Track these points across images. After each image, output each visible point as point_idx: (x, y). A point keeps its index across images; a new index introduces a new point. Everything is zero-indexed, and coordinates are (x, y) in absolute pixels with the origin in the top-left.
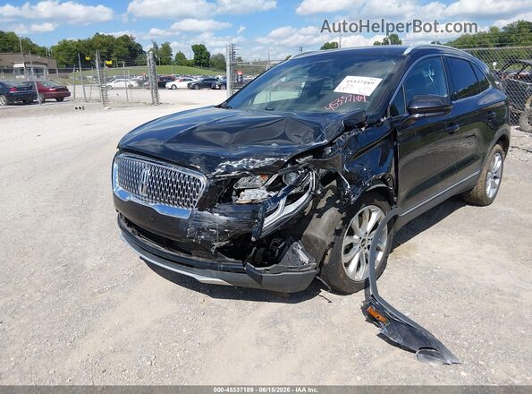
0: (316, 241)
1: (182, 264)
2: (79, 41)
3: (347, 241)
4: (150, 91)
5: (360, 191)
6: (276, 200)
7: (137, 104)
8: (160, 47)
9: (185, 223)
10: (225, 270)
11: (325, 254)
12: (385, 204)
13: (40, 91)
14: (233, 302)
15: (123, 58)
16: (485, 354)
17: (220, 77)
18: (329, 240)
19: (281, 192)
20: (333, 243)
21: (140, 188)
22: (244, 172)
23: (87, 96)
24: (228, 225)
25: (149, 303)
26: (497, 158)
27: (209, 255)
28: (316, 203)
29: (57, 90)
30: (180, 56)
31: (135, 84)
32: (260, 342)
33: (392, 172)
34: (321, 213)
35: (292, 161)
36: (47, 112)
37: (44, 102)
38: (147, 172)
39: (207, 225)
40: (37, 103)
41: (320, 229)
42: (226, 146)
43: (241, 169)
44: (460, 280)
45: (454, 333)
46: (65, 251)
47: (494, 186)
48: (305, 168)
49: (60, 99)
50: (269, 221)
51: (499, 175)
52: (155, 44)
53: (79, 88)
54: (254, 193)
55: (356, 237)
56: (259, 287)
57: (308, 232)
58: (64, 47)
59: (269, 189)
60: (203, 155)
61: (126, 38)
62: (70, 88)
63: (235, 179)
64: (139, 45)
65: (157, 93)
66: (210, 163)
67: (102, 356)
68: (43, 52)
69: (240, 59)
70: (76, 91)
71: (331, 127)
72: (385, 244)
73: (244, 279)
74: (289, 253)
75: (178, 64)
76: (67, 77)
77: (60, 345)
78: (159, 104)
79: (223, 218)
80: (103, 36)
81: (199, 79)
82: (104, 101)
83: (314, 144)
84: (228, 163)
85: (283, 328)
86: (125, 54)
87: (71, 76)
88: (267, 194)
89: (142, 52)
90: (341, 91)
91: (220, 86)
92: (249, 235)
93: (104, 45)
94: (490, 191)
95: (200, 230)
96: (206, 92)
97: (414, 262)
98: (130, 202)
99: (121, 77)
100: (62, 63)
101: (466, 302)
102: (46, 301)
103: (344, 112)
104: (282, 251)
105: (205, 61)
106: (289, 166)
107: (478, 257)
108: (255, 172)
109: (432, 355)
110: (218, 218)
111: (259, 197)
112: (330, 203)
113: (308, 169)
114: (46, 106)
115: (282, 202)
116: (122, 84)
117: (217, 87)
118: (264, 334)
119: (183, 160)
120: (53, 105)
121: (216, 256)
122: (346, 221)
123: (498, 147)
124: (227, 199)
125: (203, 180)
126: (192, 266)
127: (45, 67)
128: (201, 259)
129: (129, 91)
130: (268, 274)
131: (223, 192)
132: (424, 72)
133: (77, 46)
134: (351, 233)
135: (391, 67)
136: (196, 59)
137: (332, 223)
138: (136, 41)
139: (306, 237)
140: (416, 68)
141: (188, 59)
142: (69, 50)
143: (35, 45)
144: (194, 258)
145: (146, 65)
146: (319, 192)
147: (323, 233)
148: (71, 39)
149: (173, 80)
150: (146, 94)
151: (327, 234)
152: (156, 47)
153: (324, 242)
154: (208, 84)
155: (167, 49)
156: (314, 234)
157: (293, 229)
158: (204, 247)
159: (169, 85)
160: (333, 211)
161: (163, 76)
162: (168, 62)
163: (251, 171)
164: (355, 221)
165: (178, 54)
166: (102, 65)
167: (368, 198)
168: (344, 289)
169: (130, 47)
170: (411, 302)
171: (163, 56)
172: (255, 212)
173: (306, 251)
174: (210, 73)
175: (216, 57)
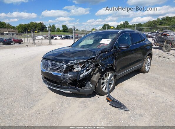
0: (94, 81)
1: (59, 88)
2: (25, 24)
3: (102, 81)
4: (48, 40)
5: (105, 68)
6: (83, 70)
7: (44, 44)
8: (52, 26)
9: (60, 77)
10: (70, 89)
11: (96, 84)
12: (113, 72)
13: (14, 41)
14: (73, 98)
15: (40, 30)
16: (136, 109)
17: (71, 35)
18: (97, 81)
19: (84, 69)
20: (98, 82)
21: (49, 68)
22: (75, 64)
23: (29, 42)
24: (71, 77)
25: (51, 98)
26: (148, 60)
27: (66, 85)
28: (94, 72)
29: (19, 40)
30: (58, 29)
31: (43, 38)
32: (79, 107)
33: (114, 64)
34: (95, 74)
35: (87, 61)
36: (16, 47)
37: (14, 44)
38: (50, 64)
39: (66, 77)
40: (12, 44)
41: (95, 78)
42: (71, 57)
43: (74, 63)
44: (134, 92)
45: (129, 104)
46: (27, 87)
47: (148, 68)
48: (91, 62)
49: (20, 43)
50: (81, 76)
51: (149, 64)
52: (50, 25)
53: (26, 39)
54: (78, 69)
55: (105, 80)
56: (79, 93)
57: (92, 79)
58: (21, 26)
59: (82, 68)
60: (65, 60)
61: (41, 23)
62: (23, 39)
63: (73, 66)
64: (45, 25)
65: (51, 41)
66: (67, 62)
67: (39, 110)
68: (14, 28)
69: (77, 30)
70: (25, 40)
71: (98, 52)
72: (113, 82)
73: (75, 91)
74: (87, 84)
75: (57, 31)
76: (21, 36)
77: (28, 108)
78: (51, 44)
79: (70, 75)
80: (33, 23)
81: (64, 36)
82: (34, 43)
83: (93, 57)
84: (71, 61)
85: (86, 103)
86: (40, 28)
87: (23, 35)
88: (81, 69)
89: (46, 28)
90: (101, 43)
91: (71, 38)
92: (77, 79)
93: (33, 25)
94: (147, 69)
95: (64, 79)
96: (66, 40)
97: (123, 88)
98: (46, 72)
99: (39, 36)
100: (20, 31)
101: (134, 97)
102: (23, 99)
103: (102, 48)
104: (85, 84)
105: (66, 30)
106: (87, 62)
107: (140, 86)
108: (78, 64)
109: (122, 108)
110: (69, 75)
111: (79, 70)
112: (98, 71)
113: (91, 63)
114: (15, 45)
115: (85, 71)
116: (40, 38)
117: (70, 39)
118: (80, 105)
119: (60, 61)
120: (17, 45)
121: (68, 85)
122: (102, 76)
123: (148, 56)
124: (71, 70)
125: (65, 66)
126: (62, 88)
127: (14, 32)
128: (64, 86)
129: (42, 40)
130: (82, 90)
131: (70, 69)
132: (125, 37)
133: (25, 26)
134: (104, 79)
135: (115, 36)
136: (63, 30)
137: (98, 77)
138: (44, 24)
139: (91, 80)
140: (121, 36)
141: (61, 30)
142: (22, 27)
143: (11, 26)
144: (63, 86)
145: (47, 32)
146: (94, 68)
147: (96, 79)
148: (23, 24)
149: (56, 36)
150: (47, 41)
151: (97, 79)
152: (50, 26)
153: (96, 81)
154: (67, 38)
155: (54, 27)
156: (93, 79)
157: (88, 78)
158: (65, 83)
159: (55, 38)
160: (98, 73)
161: (53, 35)
162: (54, 31)
163: (77, 63)
164: (104, 76)
165: (57, 28)
166: (33, 32)
167: (108, 70)
168: (102, 94)
169: (42, 26)
170: (120, 97)
171: (53, 29)
172: (78, 74)
173: (92, 84)
174: (68, 34)
175: (69, 29)
